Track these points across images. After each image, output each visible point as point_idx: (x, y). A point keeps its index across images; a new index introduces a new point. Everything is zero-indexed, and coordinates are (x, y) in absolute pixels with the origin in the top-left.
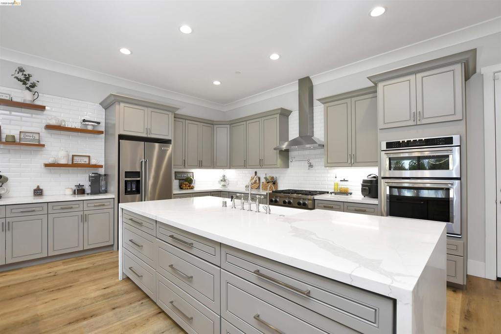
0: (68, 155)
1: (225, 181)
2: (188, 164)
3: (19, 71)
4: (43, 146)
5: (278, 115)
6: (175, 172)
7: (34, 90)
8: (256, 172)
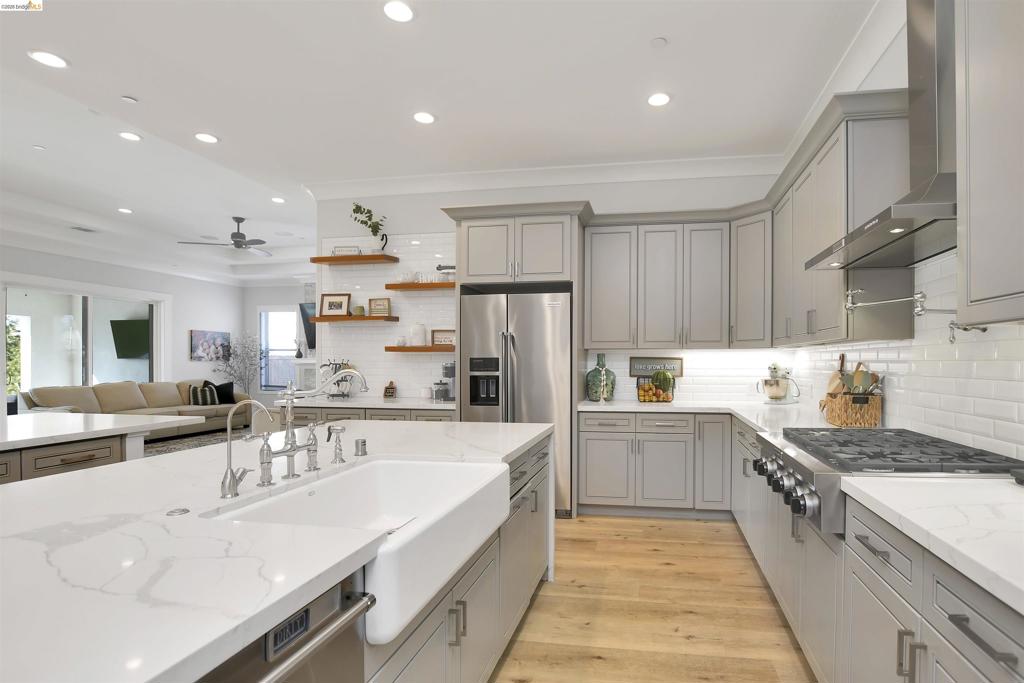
0: (426, 331)
1: (777, 383)
2: (645, 338)
3: (358, 209)
4: (397, 319)
5: (844, 123)
6: (631, 358)
7: (381, 233)
8: (842, 358)
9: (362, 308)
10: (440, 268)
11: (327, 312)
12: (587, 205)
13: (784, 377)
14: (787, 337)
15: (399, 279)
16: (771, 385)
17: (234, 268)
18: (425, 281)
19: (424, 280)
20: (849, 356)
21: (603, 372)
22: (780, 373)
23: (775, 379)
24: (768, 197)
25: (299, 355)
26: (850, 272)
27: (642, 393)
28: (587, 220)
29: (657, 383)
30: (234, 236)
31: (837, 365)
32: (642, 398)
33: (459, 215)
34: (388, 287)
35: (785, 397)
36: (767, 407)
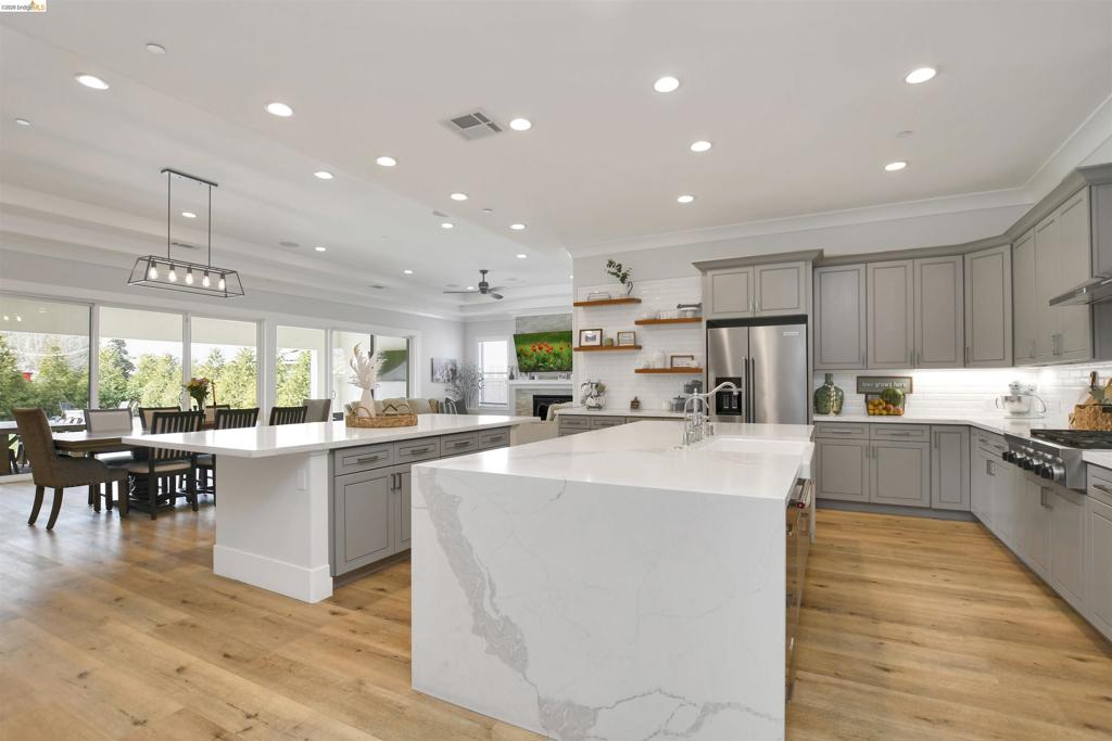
0: (665, 357)
1: (1019, 399)
2: (875, 358)
3: (611, 264)
4: (640, 348)
5: (1086, 189)
6: (858, 378)
7: (627, 280)
8: (1094, 375)
9: (612, 340)
10: (679, 307)
11: (584, 343)
12: (821, 251)
13: (1027, 394)
14: (1031, 357)
15: (645, 316)
16: (1012, 401)
17: (462, 308)
18: (665, 318)
19: (664, 316)
20: (1101, 374)
21: (833, 389)
22: (1022, 390)
23: (1016, 395)
24: (1006, 234)
25: (512, 377)
26: (1096, 307)
27: (871, 407)
28: (819, 262)
29: (887, 399)
30: (481, 284)
31: (1088, 381)
32: (871, 412)
33: (704, 267)
34: (637, 323)
35: (1028, 412)
36: (1008, 421)
